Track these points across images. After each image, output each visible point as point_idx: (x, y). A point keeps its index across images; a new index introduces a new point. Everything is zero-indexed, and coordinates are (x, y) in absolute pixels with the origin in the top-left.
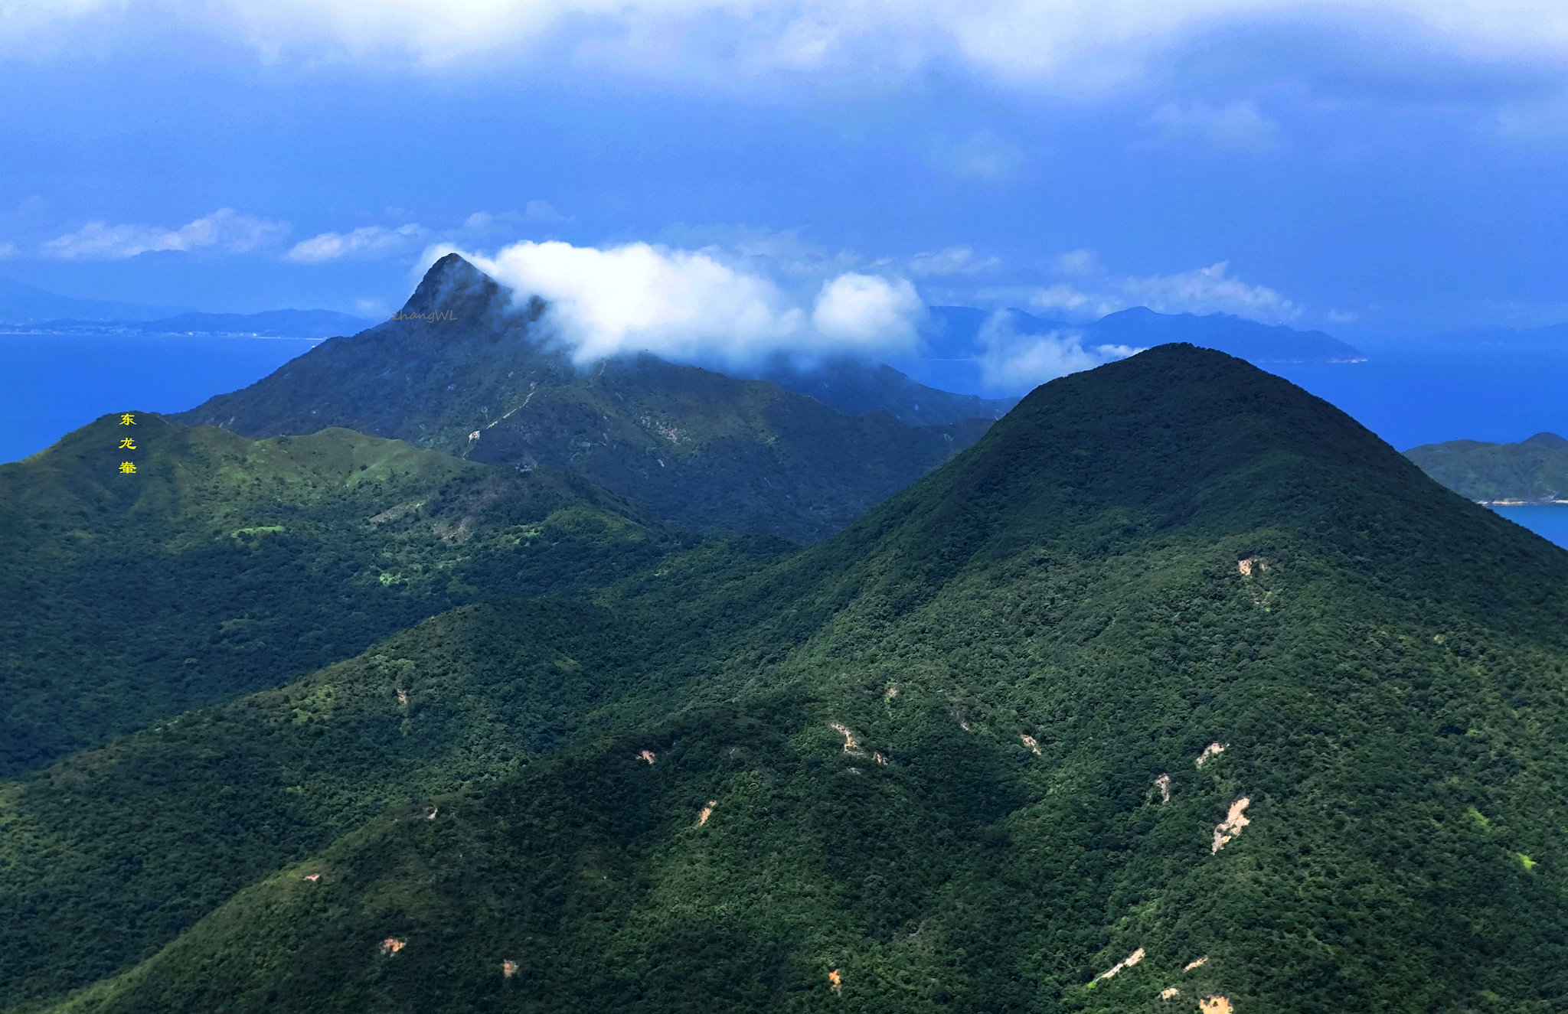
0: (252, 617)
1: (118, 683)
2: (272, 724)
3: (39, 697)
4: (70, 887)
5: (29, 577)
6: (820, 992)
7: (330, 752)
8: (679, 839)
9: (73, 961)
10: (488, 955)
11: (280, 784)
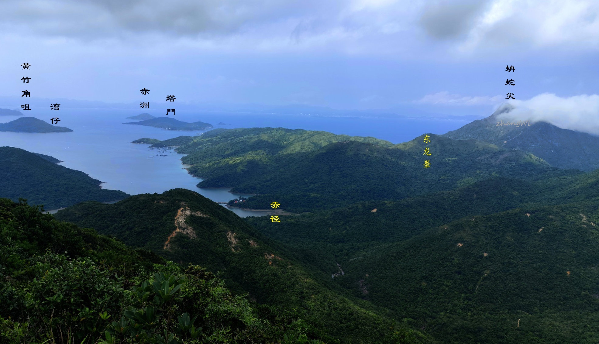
0: (447, 176)
1: (418, 186)
2: (446, 197)
3: (403, 187)
4: (401, 223)
5: (405, 164)
6: (563, 275)
7: (457, 205)
8: (533, 234)
9: (399, 237)
10: (481, 251)
11: (445, 210)
